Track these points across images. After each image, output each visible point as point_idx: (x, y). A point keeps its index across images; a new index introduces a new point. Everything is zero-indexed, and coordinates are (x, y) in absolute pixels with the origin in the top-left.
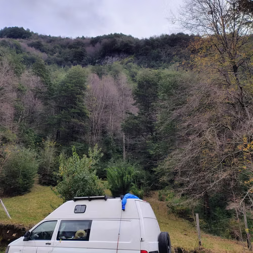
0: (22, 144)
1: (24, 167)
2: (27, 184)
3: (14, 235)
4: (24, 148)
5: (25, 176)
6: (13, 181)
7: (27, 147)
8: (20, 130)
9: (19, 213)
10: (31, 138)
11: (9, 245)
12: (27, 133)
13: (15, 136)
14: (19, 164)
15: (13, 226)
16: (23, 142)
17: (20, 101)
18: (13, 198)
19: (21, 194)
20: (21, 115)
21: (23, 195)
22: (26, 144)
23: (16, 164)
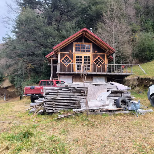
0: (144, 31)
1: (148, 45)
2: (152, 54)
3: (151, 83)
4: (146, 33)
5: (150, 50)
6: (143, 54)
7: (148, 32)
8: (141, 22)
9: (151, 71)
10: (149, 25)
11: (149, 88)
12: (146, 23)
13: (139, 27)
14: (145, 43)
15: (149, 78)
16: (145, 29)
17: (138, 2)
18: (145, 64)
19: (149, 61)
20: (140, 12)
21: (151, 61)
22: (147, 30)
23: (143, 44)
